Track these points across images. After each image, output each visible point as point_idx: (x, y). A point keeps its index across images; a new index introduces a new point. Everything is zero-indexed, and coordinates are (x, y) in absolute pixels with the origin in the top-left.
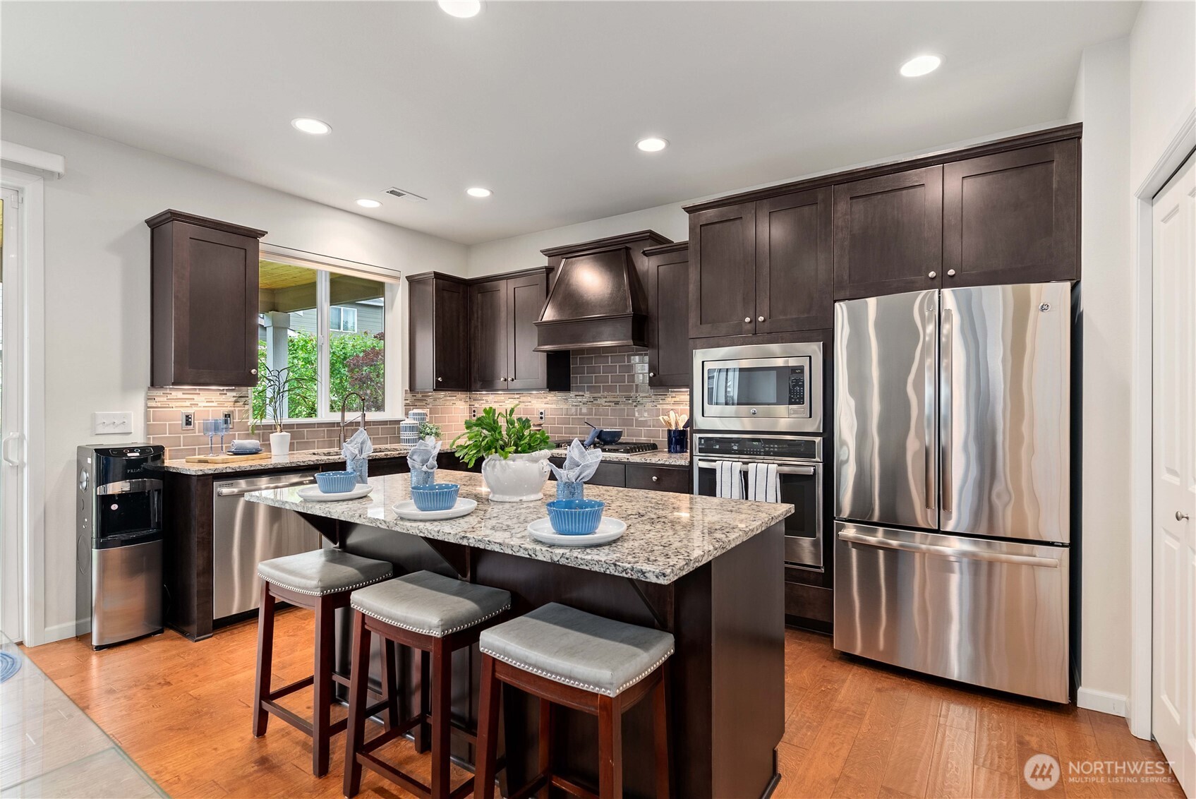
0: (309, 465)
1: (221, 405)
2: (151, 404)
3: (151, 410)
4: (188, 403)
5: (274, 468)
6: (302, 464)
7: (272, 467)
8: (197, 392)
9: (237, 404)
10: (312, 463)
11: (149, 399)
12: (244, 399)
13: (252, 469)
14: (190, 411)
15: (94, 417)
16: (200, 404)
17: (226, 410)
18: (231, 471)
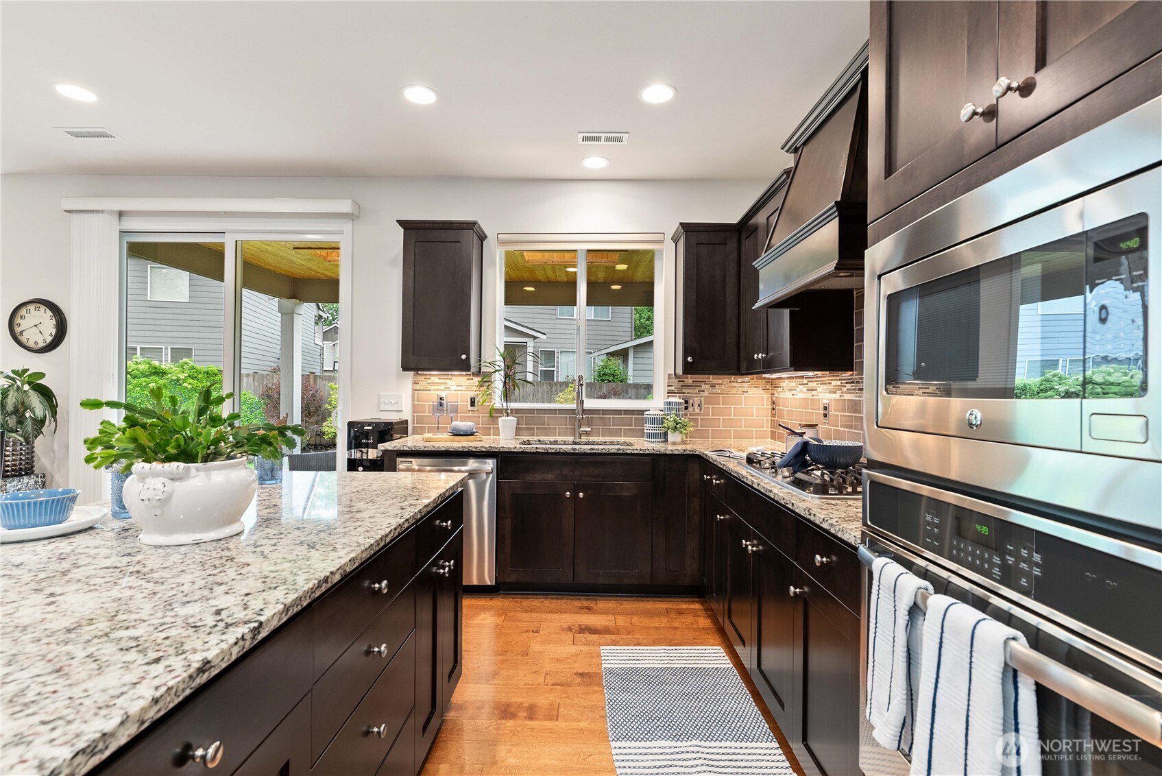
0: (482, 452)
1: (468, 389)
2: (417, 387)
3: (416, 392)
4: (442, 387)
5: (446, 451)
6: (474, 450)
7: (444, 449)
8: (450, 377)
9: (482, 389)
10: (485, 450)
11: (415, 383)
12: (487, 384)
13: (426, 449)
14: (443, 394)
15: (379, 395)
16: (452, 388)
17: (471, 394)
18: (407, 449)
